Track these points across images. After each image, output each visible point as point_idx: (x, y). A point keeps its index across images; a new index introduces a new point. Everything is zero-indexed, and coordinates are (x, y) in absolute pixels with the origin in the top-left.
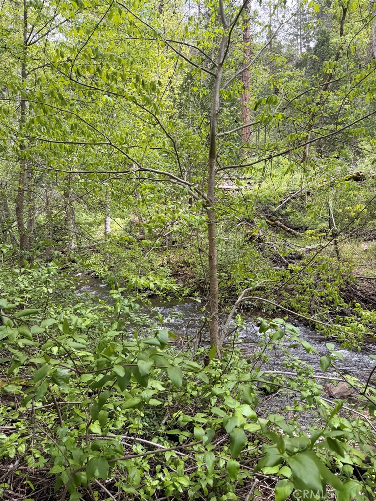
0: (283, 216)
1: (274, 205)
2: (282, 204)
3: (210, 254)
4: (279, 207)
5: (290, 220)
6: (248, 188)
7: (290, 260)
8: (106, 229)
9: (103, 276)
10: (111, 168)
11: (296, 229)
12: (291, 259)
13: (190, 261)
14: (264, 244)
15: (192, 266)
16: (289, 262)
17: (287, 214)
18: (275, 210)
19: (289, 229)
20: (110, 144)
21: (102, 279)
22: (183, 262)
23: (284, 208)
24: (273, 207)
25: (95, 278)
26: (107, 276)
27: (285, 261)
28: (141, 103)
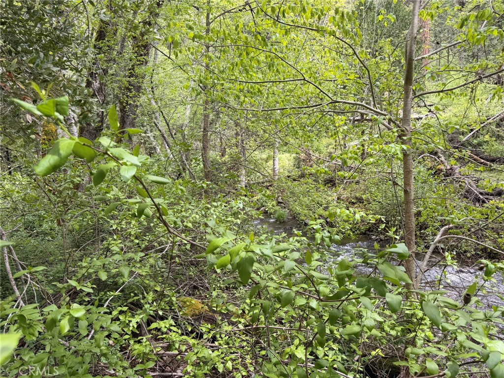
0: (475, 146)
1: (463, 134)
2: (473, 132)
3: (405, 187)
4: (469, 136)
5: (483, 150)
6: (429, 116)
7: (487, 197)
8: (274, 165)
9: (272, 211)
10: (302, 103)
11: (493, 161)
12: (488, 195)
13: (364, 197)
14: (453, 178)
15: (365, 203)
16: (486, 198)
17: (480, 144)
18: (464, 139)
19: (482, 161)
20: (304, 79)
21: (271, 214)
22: (356, 198)
23: (475, 136)
24: (461, 136)
25: (265, 213)
26: (275, 211)
27: (481, 197)
28: (341, 36)
